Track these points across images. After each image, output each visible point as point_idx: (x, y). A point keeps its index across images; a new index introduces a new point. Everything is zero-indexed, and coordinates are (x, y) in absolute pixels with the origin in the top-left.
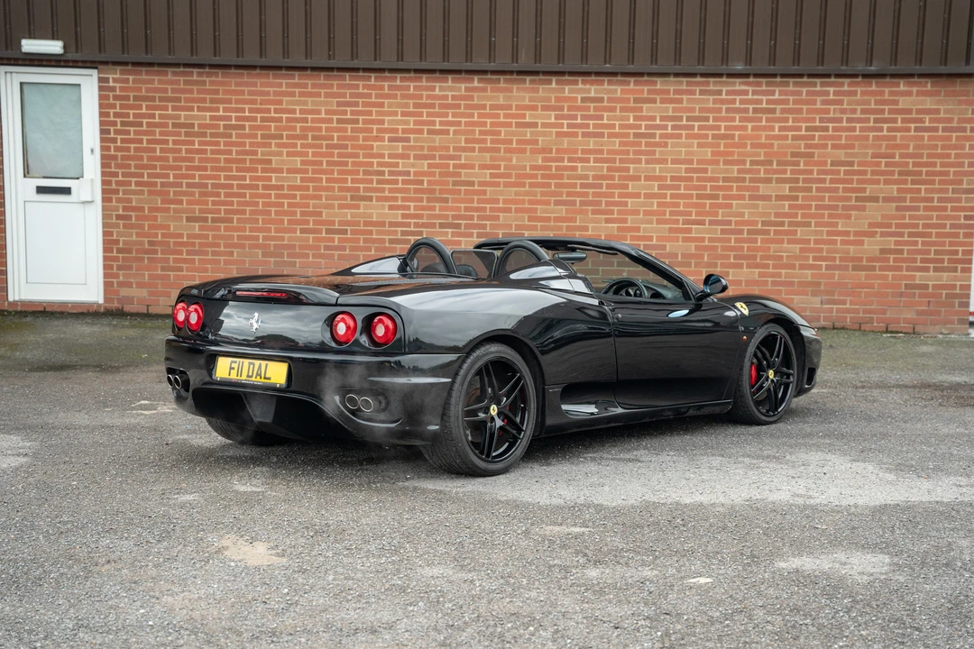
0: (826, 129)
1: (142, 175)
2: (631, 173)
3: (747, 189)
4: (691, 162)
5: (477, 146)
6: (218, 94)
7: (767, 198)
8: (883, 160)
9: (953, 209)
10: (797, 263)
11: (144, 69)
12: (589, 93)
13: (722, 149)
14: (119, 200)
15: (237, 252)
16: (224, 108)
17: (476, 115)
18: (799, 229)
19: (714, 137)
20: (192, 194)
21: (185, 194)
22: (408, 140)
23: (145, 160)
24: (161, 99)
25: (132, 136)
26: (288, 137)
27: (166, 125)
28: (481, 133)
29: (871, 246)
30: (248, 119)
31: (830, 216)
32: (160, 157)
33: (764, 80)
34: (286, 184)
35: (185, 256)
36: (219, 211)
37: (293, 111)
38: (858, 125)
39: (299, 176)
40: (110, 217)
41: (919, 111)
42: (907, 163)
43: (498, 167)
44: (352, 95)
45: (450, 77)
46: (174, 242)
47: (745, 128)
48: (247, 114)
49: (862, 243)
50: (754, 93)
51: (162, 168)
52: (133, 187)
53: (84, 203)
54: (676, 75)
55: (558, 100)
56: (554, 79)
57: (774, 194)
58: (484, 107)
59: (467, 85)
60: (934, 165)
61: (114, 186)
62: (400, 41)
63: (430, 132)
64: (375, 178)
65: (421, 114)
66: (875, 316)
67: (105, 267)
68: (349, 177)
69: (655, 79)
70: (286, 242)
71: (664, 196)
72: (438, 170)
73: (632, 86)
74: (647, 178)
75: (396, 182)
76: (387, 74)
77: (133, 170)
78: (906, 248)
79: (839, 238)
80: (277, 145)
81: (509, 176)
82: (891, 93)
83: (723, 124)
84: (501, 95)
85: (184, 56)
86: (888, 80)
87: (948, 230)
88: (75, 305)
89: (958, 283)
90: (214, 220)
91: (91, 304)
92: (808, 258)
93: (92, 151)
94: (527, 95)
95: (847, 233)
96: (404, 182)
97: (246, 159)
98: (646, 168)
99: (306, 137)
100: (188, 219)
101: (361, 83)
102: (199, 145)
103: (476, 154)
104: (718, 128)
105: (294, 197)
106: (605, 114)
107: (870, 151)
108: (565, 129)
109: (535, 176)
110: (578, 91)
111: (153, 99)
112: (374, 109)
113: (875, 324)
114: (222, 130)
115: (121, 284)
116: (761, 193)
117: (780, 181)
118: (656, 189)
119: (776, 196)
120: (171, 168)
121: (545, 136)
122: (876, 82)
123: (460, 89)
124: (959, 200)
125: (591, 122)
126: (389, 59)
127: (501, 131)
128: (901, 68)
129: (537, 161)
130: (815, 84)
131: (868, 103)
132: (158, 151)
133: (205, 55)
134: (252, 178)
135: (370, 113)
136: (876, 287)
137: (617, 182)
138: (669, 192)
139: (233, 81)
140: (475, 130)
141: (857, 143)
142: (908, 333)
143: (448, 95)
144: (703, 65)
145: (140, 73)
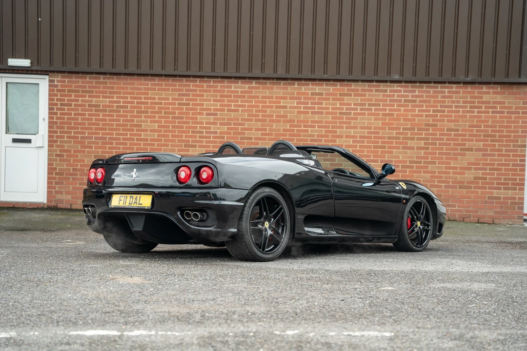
0: (444, 111)
1: (71, 133)
2: (338, 134)
3: (401, 143)
4: (370, 128)
5: (254, 118)
6: (114, 89)
7: (412, 148)
8: (475, 129)
9: (514, 156)
10: (429, 184)
11: (74, 75)
12: (315, 90)
13: (387, 121)
14: (57, 146)
16: (116, 96)
17: (254, 102)
18: (430, 165)
19: (383, 115)
20: (98, 143)
21: (93, 143)
22: (216, 114)
23: (73, 125)
24: (82, 92)
25: (66, 111)
26: (151, 112)
27: (85, 106)
28: (257, 111)
29: (469, 175)
30: (129, 102)
31: (446, 158)
32: (81, 123)
33: (410, 85)
34: (149, 138)
36: (112, 153)
37: (154, 99)
38: (461, 110)
39: (156, 134)
40: (52, 155)
41: (494, 103)
42: (488, 131)
43: (265, 130)
44: (186, 90)
45: (240, 81)
46: (87, 169)
47: (400, 110)
48: (129, 100)
49: (464, 174)
50: (405, 91)
51: (82, 128)
52: (66, 139)
53: (38, 147)
54: (363, 81)
55: (298, 93)
56: (296, 83)
57: (416, 146)
58: (258, 97)
59: (249, 85)
60: (503, 131)
61: (55, 139)
63: (228, 110)
64: (198, 135)
65: (224, 101)
66: (472, 214)
67: (49, 183)
68: (184, 135)
69: (351, 83)
71: (356, 146)
72: (232, 131)
73: (338, 87)
74: (347, 137)
75: (210, 137)
76: (206, 79)
77: (66, 130)
78: (488, 176)
79: (451, 171)
80: (145, 117)
81: (271, 135)
82: (479, 93)
83: (388, 108)
84: (268, 91)
85: (95, 67)
86: (477, 85)
87: (511, 167)
88: (31, 204)
89: (517, 196)
91: (40, 204)
92: (434, 181)
93: (44, 119)
94: (282, 91)
95: (456, 168)
96: (214, 137)
97: (128, 124)
98: (346, 131)
99: (161, 113)
100: (95, 157)
101: (191, 84)
102: (102, 116)
103: (254, 122)
104: (385, 110)
105: (154, 145)
106: (324, 102)
107: (468, 124)
108: (302, 110)
109: (285, 135)
110: (309, 89)
111: (78, 91)
112: (198, 98)
113: (472, 218)
114: (115, 108)
115: (57, 192)
116: (409, 145)
117: (419, 139)
118: (351, 143)
120: (87, 129)
121: (291, 113)
122: (471, 87)
123: (245, 88)
124: (517, 151)
125: (316, 106)
126: (207, 70)
127: (267, 110)
128: (484, 79)
129: (287, 127)
130: (437, 87)
131: (466, 97)
132: (80, 119)
133: (108, 67)
134: (131, 135)
135: (196, 100)
136: (472, 198)
137: (330, 138)
138: (358, 144)
139: (122, 82)
140: (253, 110)
141: (460, 119)
142: (490, 224)
143: (238, 91)
144: (377, 76)
145: (72, 77)
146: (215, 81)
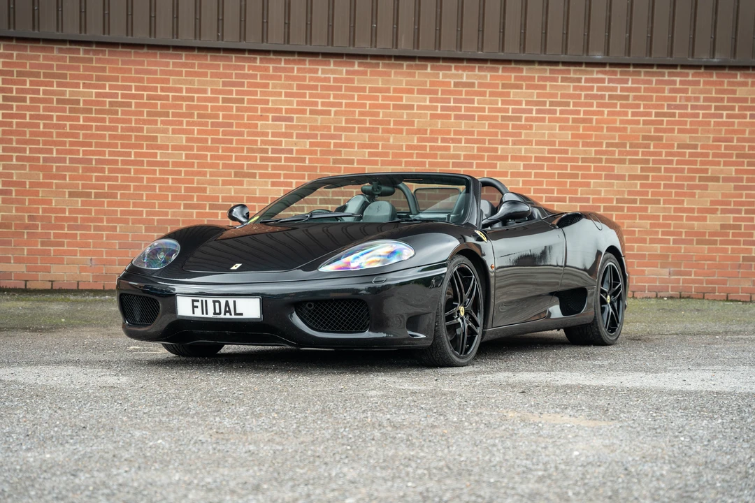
0: (673, 115)
1: (24, 150)
2: (499, 153)
3: (603, 169)
4: (553, 143)
5: (356, 126)
6: (105, 71)
7: (621, 177)
8: (723, 144)
10: (648, 238)
11: (29, 45)
12: (462, 78)
13: (581, 132)
15: (120, 227)
16: (110, 85)
17: (356, 97)
18: (650, 206)
19: (574, 120)
20: (76, 169)
21: (68, 169)
22: (291, 119)
23: (28, 136)
24: (46, 75)
25: (14, 111)
26: (174, 115)
28: (361, 114)
29: (713, 222)
30: (134, 96)
32: (43, 132)
33: (618, 70)
34: (171, 160)
35: (66, 231)
36: (102, 187)
37: (180, 90)
38: (701, 112)
39: (184, 153)
42: (744, 147)
43: (376, 146)
44: (237, 76)
45: (332, 61)
46: (55, 217)
47: (602, 113)
48: (133, 92)
49: (705, 219)
50: (610, 81)
51: (45, 143)
52: (14, 162)
54: (541, 63)
55: (432, 84)
56: (429, 65)
57: (627, 174)
58: (364, 89)
59: (348, 68)
62: (287, 25)
64: (258, 155)
65: (304, 95)
66: (717, 286)
68: (234, 155)
69: (521, 67)
70: (169, 217)
71: (529, 175)
72: (319, 149)
74: (514, 158)
75: (279, 160)
76: (272, 56)
77: (14, 145)
78: (743, 224)
79: (685, 215)
80: (163, 122)
81: (387, 155)
82: (730, 84)
83: (582, 109)
84: (380, 79)
85: (71, 31)
86: (726, 71)
90: (97, 195)
92: (657, 233)
94: (404, 80)
95: (692, 210)
96: (287, 160)
97: (131, 136)
98: (512, 148)
99: (191, 115)
100: (71, 195)
101: (247, 64)
102: (84, 121)
103: (356, 133)
104: (578, 112)
105: (179, 173)
106: (476, 98)
107: (712, 136)
108: (439, 112)
109: (411, 155)
110: (451, 76)
111: (37, 75)
112: (259, 90)
113: (717, 294)
114: (107, 107)
116: (616, 172)
117: (632, 162)
118: (522, 168)
119: (629, 175)
120: (55, 143)
121: (420, 117)
122: (717, 74)
123: (341, 72)
125: (463, 105)
126: (276, 41)
127: (379, 112)
128: (738, 61)
129: (413, 141)
130: (663, 75)
131: (710, 92)
132: (41, 127)
133: (95, 32)
134: (137, 154)
135: (255, 93)
136: (718, 259)
137: (486, 161)
138: (533, 171)
139: (120, 59)
140: (355, 111)
141: (700, 128)
142: (746, 302)
143: (330, 78)
144: (566, 54)
145: (25, 49)
146: (289, 59)
